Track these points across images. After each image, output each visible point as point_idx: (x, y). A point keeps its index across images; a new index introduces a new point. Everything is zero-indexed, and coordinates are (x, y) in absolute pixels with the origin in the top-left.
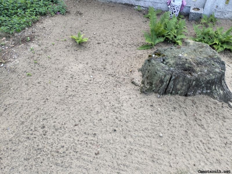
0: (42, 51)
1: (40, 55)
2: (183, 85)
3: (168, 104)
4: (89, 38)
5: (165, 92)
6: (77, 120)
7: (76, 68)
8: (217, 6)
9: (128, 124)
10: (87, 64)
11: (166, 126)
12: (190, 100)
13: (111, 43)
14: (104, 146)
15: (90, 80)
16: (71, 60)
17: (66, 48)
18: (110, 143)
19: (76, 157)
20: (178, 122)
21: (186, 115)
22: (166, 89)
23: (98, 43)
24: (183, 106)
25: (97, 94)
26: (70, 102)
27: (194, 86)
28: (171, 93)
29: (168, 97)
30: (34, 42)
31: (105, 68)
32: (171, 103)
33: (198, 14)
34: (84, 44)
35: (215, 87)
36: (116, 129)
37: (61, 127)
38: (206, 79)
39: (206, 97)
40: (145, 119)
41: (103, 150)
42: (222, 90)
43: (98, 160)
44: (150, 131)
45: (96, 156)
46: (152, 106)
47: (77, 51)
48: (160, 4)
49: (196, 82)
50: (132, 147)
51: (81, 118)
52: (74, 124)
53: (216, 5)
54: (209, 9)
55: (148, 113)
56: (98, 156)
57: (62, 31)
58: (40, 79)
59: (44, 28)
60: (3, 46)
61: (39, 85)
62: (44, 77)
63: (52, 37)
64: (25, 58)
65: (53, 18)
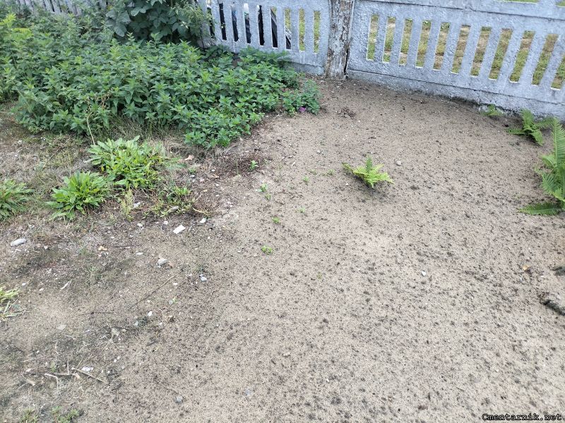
1: (281, 204)
6: (420, 393)
10: (401, 237)
13: (445, 189)
15: (423, 283)
16: (356, 222)
17: (337, 192)
23: (413, 188)
25: (453, 324)
26: (387, 338)
30: (263, 171)
31: (450, 254)
37: (383, 408)
47: (364, 201)
48: (552, 106)
51: (428, 389)
57: (319, 151)
58: (292, 264)
59: (279, 141)
60: (193, 176)
61: (294, 279)
62: (302, 259)
63: (300, 164)
64: (250, 208)
65: (292, 120)
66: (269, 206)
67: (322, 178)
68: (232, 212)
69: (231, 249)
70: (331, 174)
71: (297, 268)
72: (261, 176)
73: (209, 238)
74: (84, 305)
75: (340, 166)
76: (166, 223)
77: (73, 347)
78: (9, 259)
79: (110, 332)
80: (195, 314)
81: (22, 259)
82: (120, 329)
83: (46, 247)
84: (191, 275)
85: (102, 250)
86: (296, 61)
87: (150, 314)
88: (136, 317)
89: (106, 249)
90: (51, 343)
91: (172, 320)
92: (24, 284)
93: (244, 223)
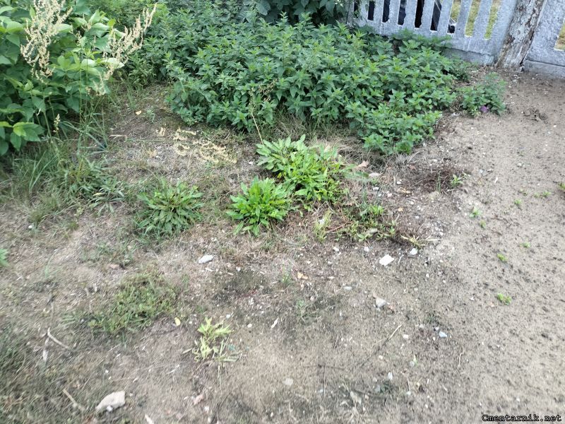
0: (498, 223)
1: (499, 234)
57: (520, 164)
58: (538, 321)
59: (470, 148)
60: (377, 188)
61: (549, 344)
62: (548, 314)
63: (503, 180)
64: (465, 238)
65: (476, 122)
66: (487, 237)
67: (535, 201)
68: (446, 242)
69: (461, 294)
70: (545, 196)
71: (548, 328)
72: (464, 195)
73: (427, 275)
74: (305, 353)
75: (553, 187)
76: (367, 249)
77: (310, 412)
78: (202, 281)
79: (348, 397)
80: (448, 385)
81: (216, 282)
82: (360, 394)
83: (239, 269)
84: (422, 326)
85: (302, 279)
86: (459, 47)
87: (390, 376)
88: (375, 380)
89: (306, 278)
90: (284, 404)
91: (421, 390)
92: (228, 316)
93: (463, 257)
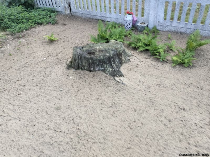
0: (25, 44)
1: (23, 45)
2: (85, 62)
3: (78, 75)
4: (60, 39)
5: (78, 68)
6: (20, 78)
7: (40, 54)
8: (159, 21)
9: (47, 83)
10: (48, 52)
11: (68, 86)
12: (92, 74)
13: (72, 42)
14: (26, 92)
15: (43, 60)
16: (40, 49)
17: (42, 43)
18: (30, 91)
19: (7, 94)
20: (78, 85)
21: (85, 82)
22: (78, 66)
23: (64, 42)
24: (86, 77)
25: (41, 67)
26: (23, 70)
27: (92, 63)
28: (81, 69)
29: (80, 71)
30: (23, 38)
31: (57, 55)
32: (80, 75)
33: (143, 26)
34: (54, 41)
35: (106, 66)
36: (38, 85)
37: (9, 80)
38: (97, 58)
39: (102, 73)
40: (59, 82)
41: (24, 93)
42: (111, 68)
43: (17, 97)
44: (57, 88)
45: (18, 95)
46: (68, 75)
47: (47, 45)
48: (121, 20)
49: (92, 61)
50: (40, 94)
51: (23, 78)
52: (17, 80)
53: (157, 20)
54: (152, 23)
55: (63, 79)
56: (19, 96)
58: (15, 58)
62: (19, 57)
64: (13, 46)
65: (45, 26)
67: (41, 40)
68: (8, 47)
